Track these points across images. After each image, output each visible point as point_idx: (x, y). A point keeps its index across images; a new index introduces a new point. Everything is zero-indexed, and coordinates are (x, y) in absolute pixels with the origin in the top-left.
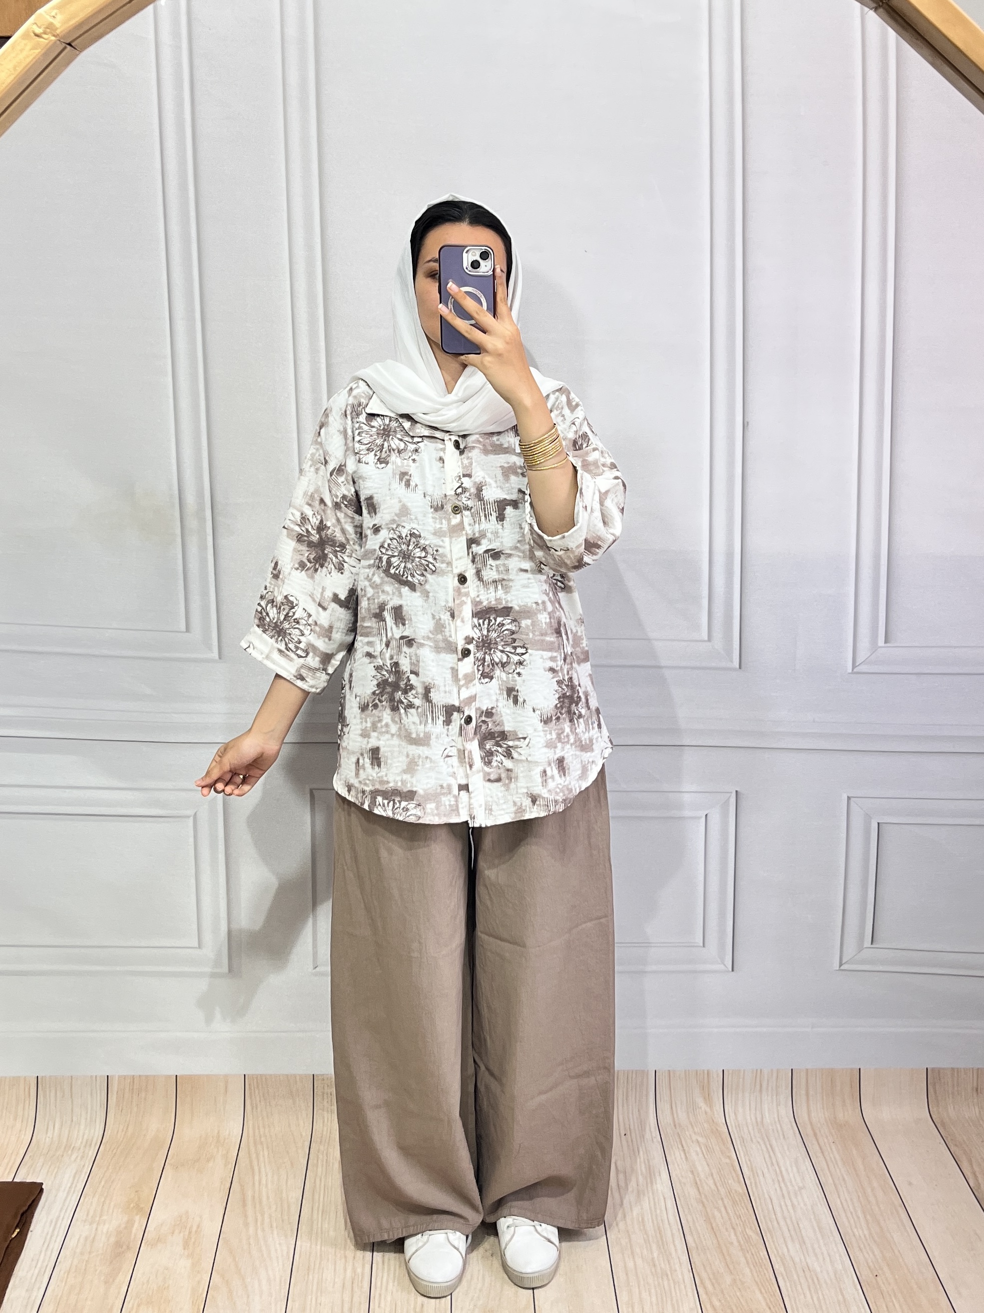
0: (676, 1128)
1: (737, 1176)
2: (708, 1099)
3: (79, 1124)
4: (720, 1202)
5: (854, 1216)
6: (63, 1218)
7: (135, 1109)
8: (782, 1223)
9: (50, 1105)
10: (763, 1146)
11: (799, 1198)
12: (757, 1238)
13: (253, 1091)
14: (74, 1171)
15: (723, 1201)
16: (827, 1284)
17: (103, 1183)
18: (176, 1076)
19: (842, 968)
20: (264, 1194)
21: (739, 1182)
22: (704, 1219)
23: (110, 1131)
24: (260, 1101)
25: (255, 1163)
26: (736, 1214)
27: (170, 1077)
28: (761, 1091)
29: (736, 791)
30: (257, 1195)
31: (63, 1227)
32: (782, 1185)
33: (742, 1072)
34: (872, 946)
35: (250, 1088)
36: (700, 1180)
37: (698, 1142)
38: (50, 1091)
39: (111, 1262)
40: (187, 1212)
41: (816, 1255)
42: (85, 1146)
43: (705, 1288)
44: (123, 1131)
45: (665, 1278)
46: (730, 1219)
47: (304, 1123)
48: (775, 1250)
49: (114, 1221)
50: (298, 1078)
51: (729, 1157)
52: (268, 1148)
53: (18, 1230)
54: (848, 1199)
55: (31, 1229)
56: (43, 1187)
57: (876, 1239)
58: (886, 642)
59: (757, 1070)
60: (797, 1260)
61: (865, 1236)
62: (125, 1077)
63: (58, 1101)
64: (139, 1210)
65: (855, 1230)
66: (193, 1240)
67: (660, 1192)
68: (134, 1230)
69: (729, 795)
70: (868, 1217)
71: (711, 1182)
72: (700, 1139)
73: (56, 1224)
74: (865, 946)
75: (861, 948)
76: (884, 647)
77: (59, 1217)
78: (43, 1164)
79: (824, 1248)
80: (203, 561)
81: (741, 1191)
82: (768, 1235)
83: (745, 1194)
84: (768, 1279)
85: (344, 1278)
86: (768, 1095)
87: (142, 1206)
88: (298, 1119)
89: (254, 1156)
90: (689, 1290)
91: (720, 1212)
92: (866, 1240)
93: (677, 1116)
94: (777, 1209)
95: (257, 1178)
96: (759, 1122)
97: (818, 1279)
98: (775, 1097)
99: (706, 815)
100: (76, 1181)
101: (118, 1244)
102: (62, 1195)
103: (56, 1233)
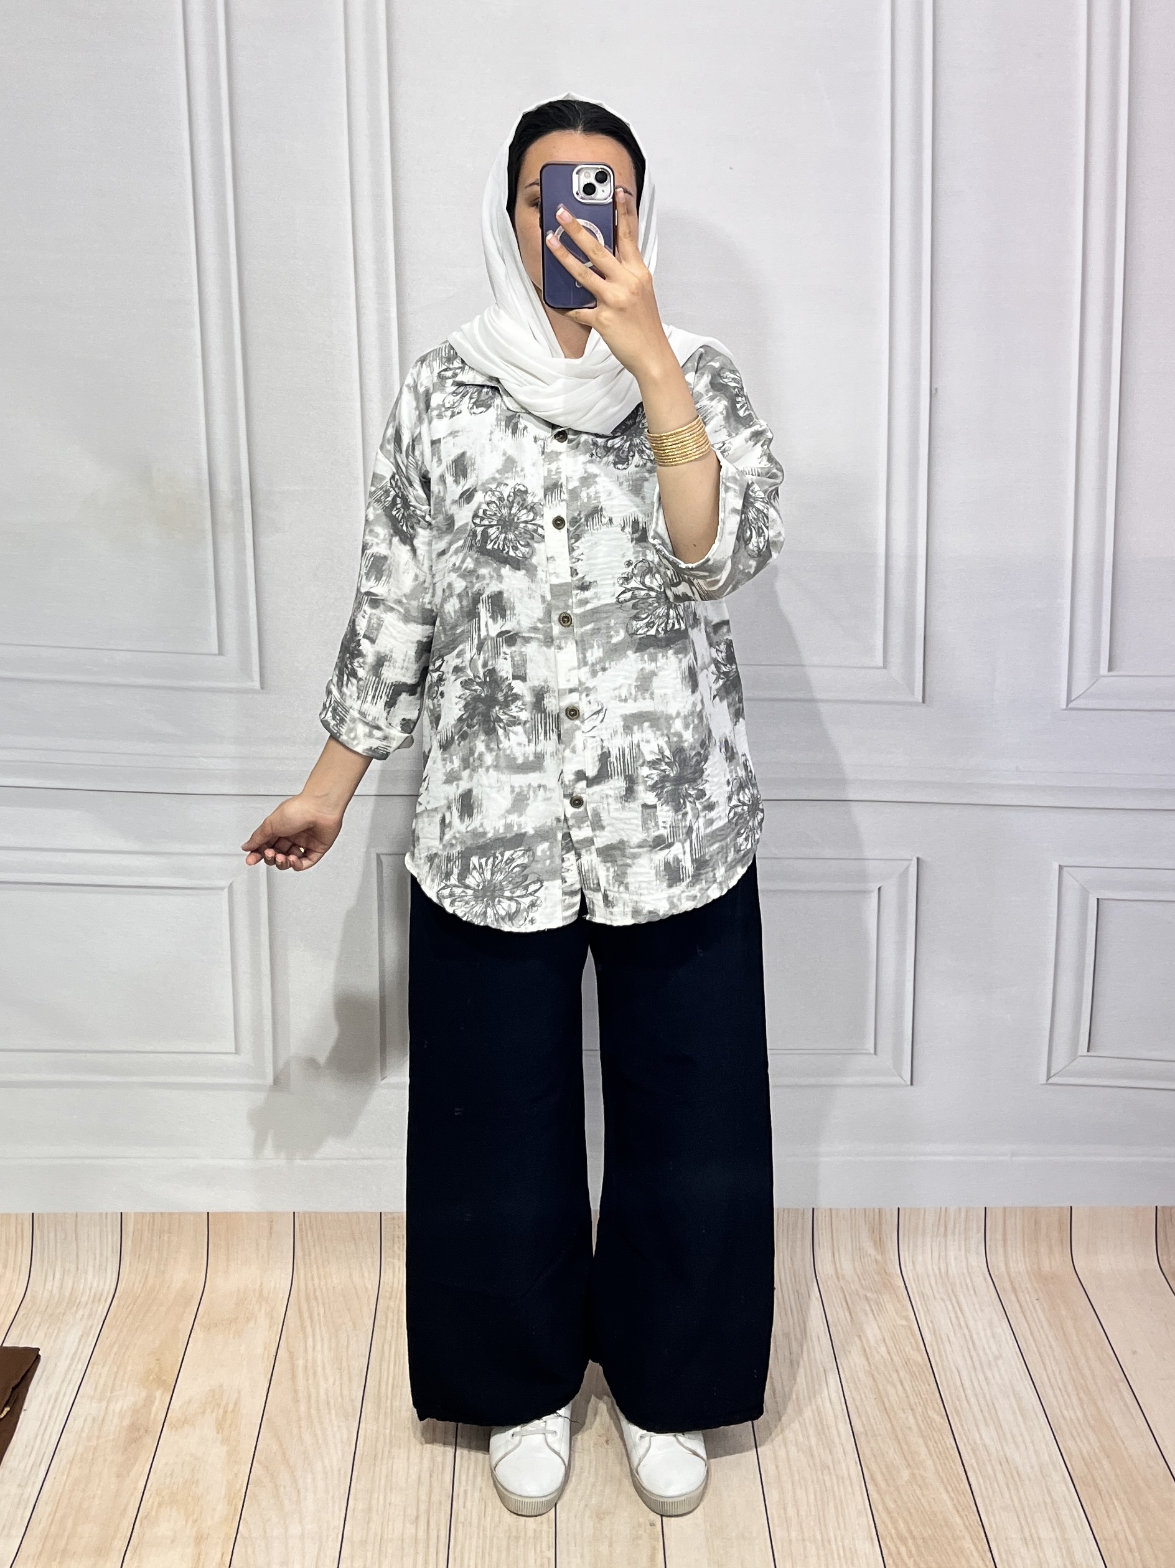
0: (839, 1281)
1: (916, 1342)
2: (879, 1243)
3: (86, 1273)
4: (895, 1376)
5: (1064, 1393)
6: (65, 1394)
7: (156, 1254)
8: (973, 1401)
9: (48, 1248)
10: (948, 1303)
11: (995, 1369)
12: (942, 1421)
13: (304, 1233)
14: (80, 1333)
15: (898, 1375)
16: (1030, 1480)
17: (115, 1349)
18: (208, 1213)
19: (1051, 1081)
20: (319, 1363)
21: (919, 1350)
22: (874, 1397)
23: (124, 1282)
24: (314, 1246)
25: (308, 1323)
26: (914, 1390)
27: (200, 1214)
28: (945, 1235)
29: (918, 859)
30: (310, 1365)
31: (64, 1406)
32: (973, 1353)
33: (923, 1211)
34: (1089, 1054)
35: (301, 1230)
36: (870, 1347)
37: (867, 1298)
38: (49, 1232)
39: (126, 1450)
40: (221, 1386)
41: (1015, 1443)
42: (93, 1302)
43: (876, 1485)
44: (140, 1282)
45: (826, 1472)
46: (907, 1397)
47: (369, 1272)
48: (964, 1437)
49: (127, 1399)
50: (361, 1216)
51: (907, 1318)
52: (324, 1304)
53: (7, 1409)
54: (1057, 1373)
55: (25, 1407)
56: (40, 1353)
57: (1092, 1422)
58: (1110, 669)
59: (941, 1208)
60: (993, 1450)
61: (1078, 1419)
62: (143, 1215)
63: (59, 1245)
64: (160, 1382)
65: (1066, 1413)
66: (228, 1422)
67: (819, 1362)
68: (154, 1409)
69: (907, 863)
70: (1082, 1395)
71: (883, 1350)
72: (869, 1295)
73: (55, 1401)
74: (1079, 1054)
75: (1074, 1056)
76: (1107, 676)
77: (58, 1393)
78: (40, 1325)
79: (1026, 1434)
80: (241, 565)
81: (919, 1359)
82: (956, 1418)
83: (925, 1365)
84: (956, 1474)
85: (420, 1471)
86: (954, 1241)
87: (164, 1378)
88: (361, 1269)
89: (306, 1315)
90: (857, 1488)
91: (894, 1386)
92: (1080, 1424)
93: (841, 1266)
94: (967, 1384)
95: (310, 1342)
96: (943, 1274)
97: (1018, 1473)
98: (963, 1243)
99: (879, 889)
100: (81, 1345)
101: (134, 1427)
102: (63, 1365)
103: (55, 1413)
